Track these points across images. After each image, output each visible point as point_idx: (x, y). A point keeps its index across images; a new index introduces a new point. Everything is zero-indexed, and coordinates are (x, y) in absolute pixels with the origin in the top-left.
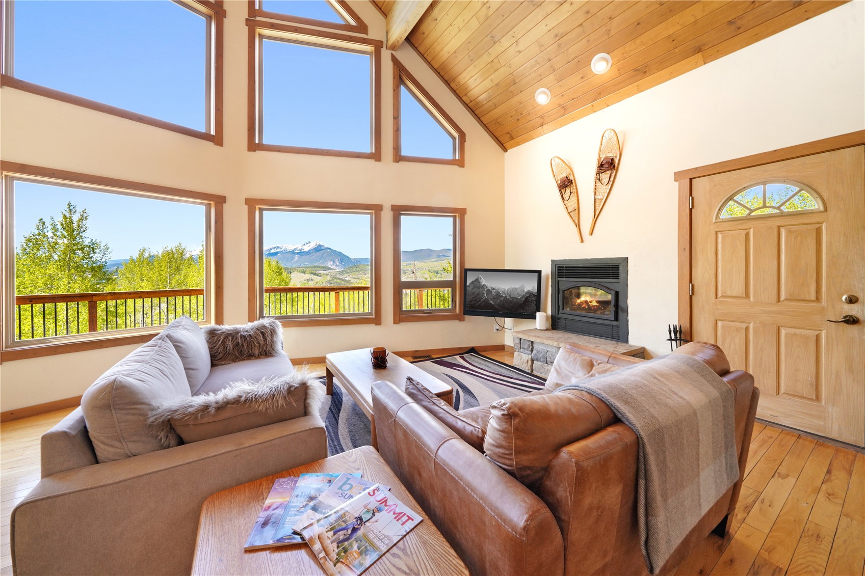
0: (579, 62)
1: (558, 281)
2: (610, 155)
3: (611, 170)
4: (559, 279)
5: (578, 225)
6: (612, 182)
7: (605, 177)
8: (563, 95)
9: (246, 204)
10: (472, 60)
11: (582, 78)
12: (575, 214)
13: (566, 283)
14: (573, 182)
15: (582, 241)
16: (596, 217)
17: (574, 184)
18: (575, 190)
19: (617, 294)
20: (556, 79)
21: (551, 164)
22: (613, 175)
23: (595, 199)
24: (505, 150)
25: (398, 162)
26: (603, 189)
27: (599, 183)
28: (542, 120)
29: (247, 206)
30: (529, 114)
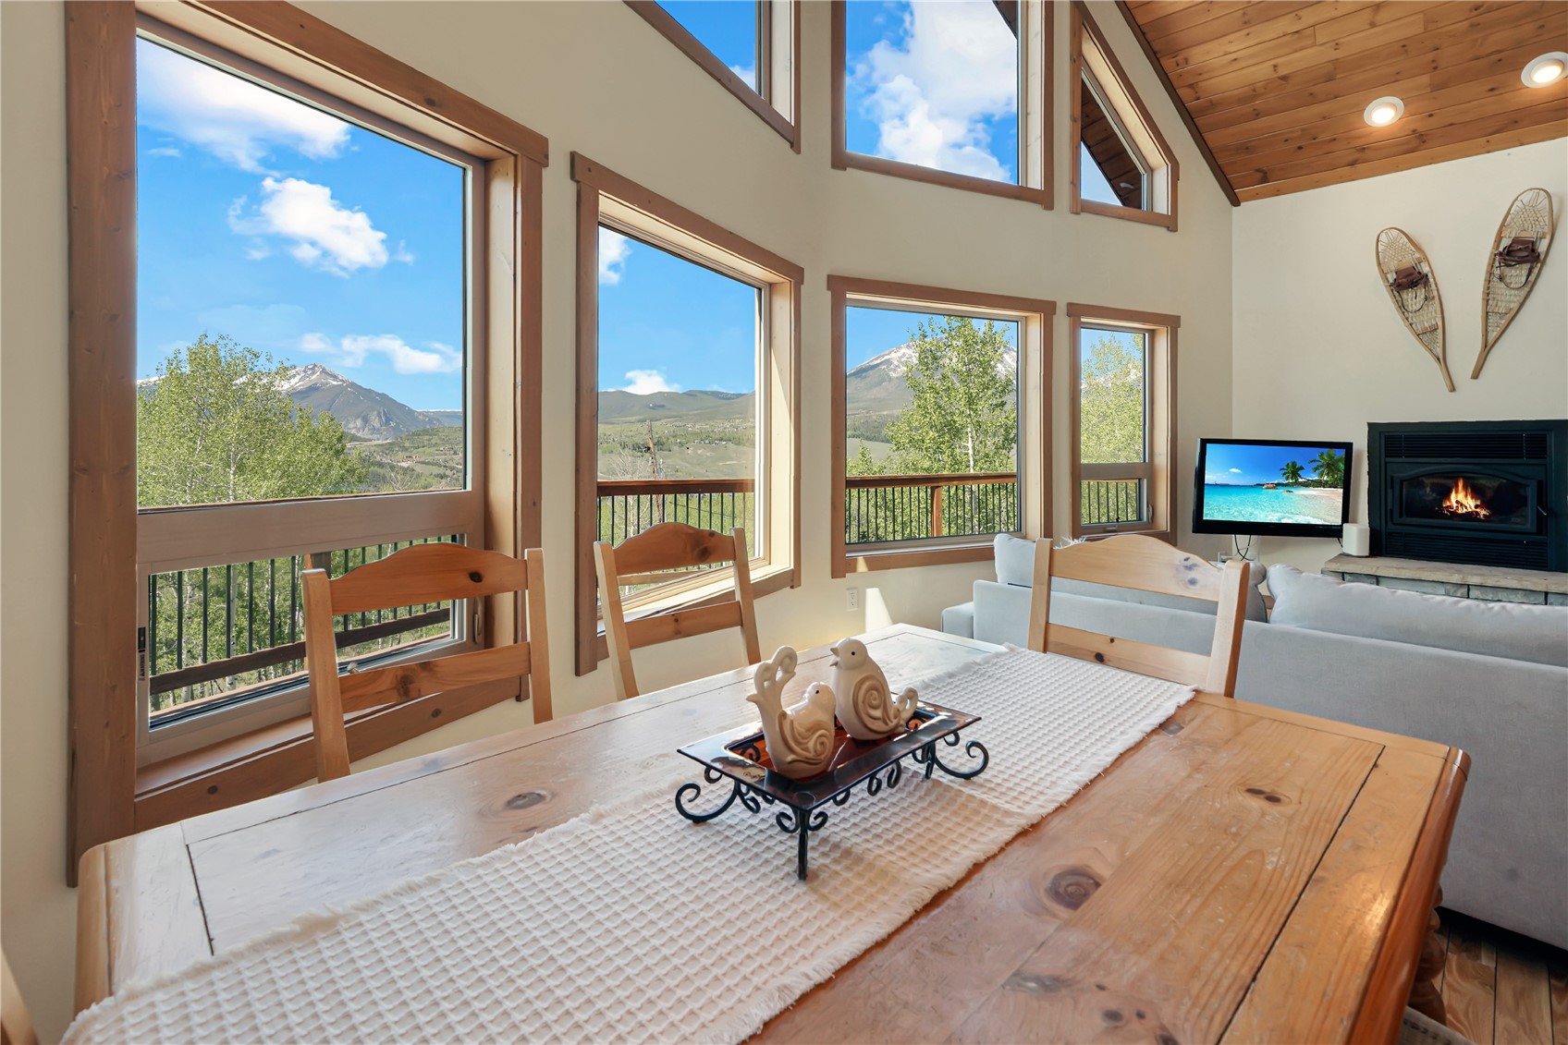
0: (1500, 60)
1: (1386, 463)
2: (1529, 235)
3: (1532, 262)
4: (1389, 459)
5: (1442, 360)
6: (1530, 285)
7: (1518, 274)
8: (1431, 115)
9: (828, 289)
10: (1245, 23)
11: (1492, 90)
12: (1433, 337)
13: (1405, 468)
14: (1430, 275)
15: (1453, 389)
16: (1487, 348)
17: (1431, 280)
18: (1435, 293)
19: (1540, 484)
20: (1430, 85)
21: (1378, 241)
22: (1536, 271)
23: (1487, 313)
24: (1235, 202)
25: (1077, 213)
26: (1506, 298)
27: (1497, 285)
28: (1356, 156)
29: (830, 293)
30: (1335, 139)
